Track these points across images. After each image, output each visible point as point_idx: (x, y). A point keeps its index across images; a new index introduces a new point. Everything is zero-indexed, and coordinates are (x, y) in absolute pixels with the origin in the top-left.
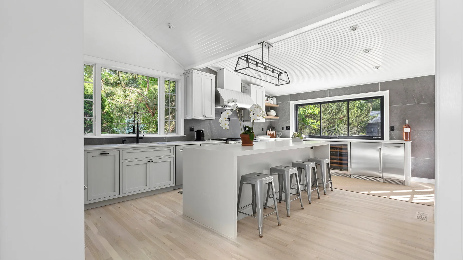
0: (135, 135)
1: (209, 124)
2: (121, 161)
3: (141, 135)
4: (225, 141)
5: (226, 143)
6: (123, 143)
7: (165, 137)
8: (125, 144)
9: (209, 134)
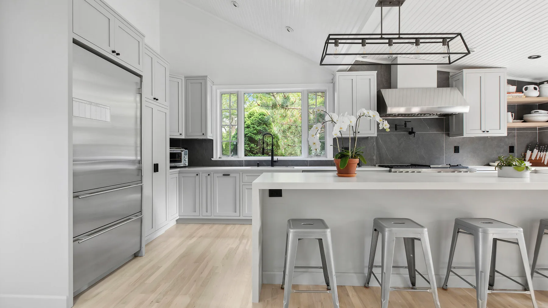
0: (269, 158)
1: (375, 143)
2: (242, 184)
3: (275, 158)
4: (388, 169)
5: (390, 171)
6: (258, 166)
7: (307, 161)
8: (260, 167)
9: (375, 158)
